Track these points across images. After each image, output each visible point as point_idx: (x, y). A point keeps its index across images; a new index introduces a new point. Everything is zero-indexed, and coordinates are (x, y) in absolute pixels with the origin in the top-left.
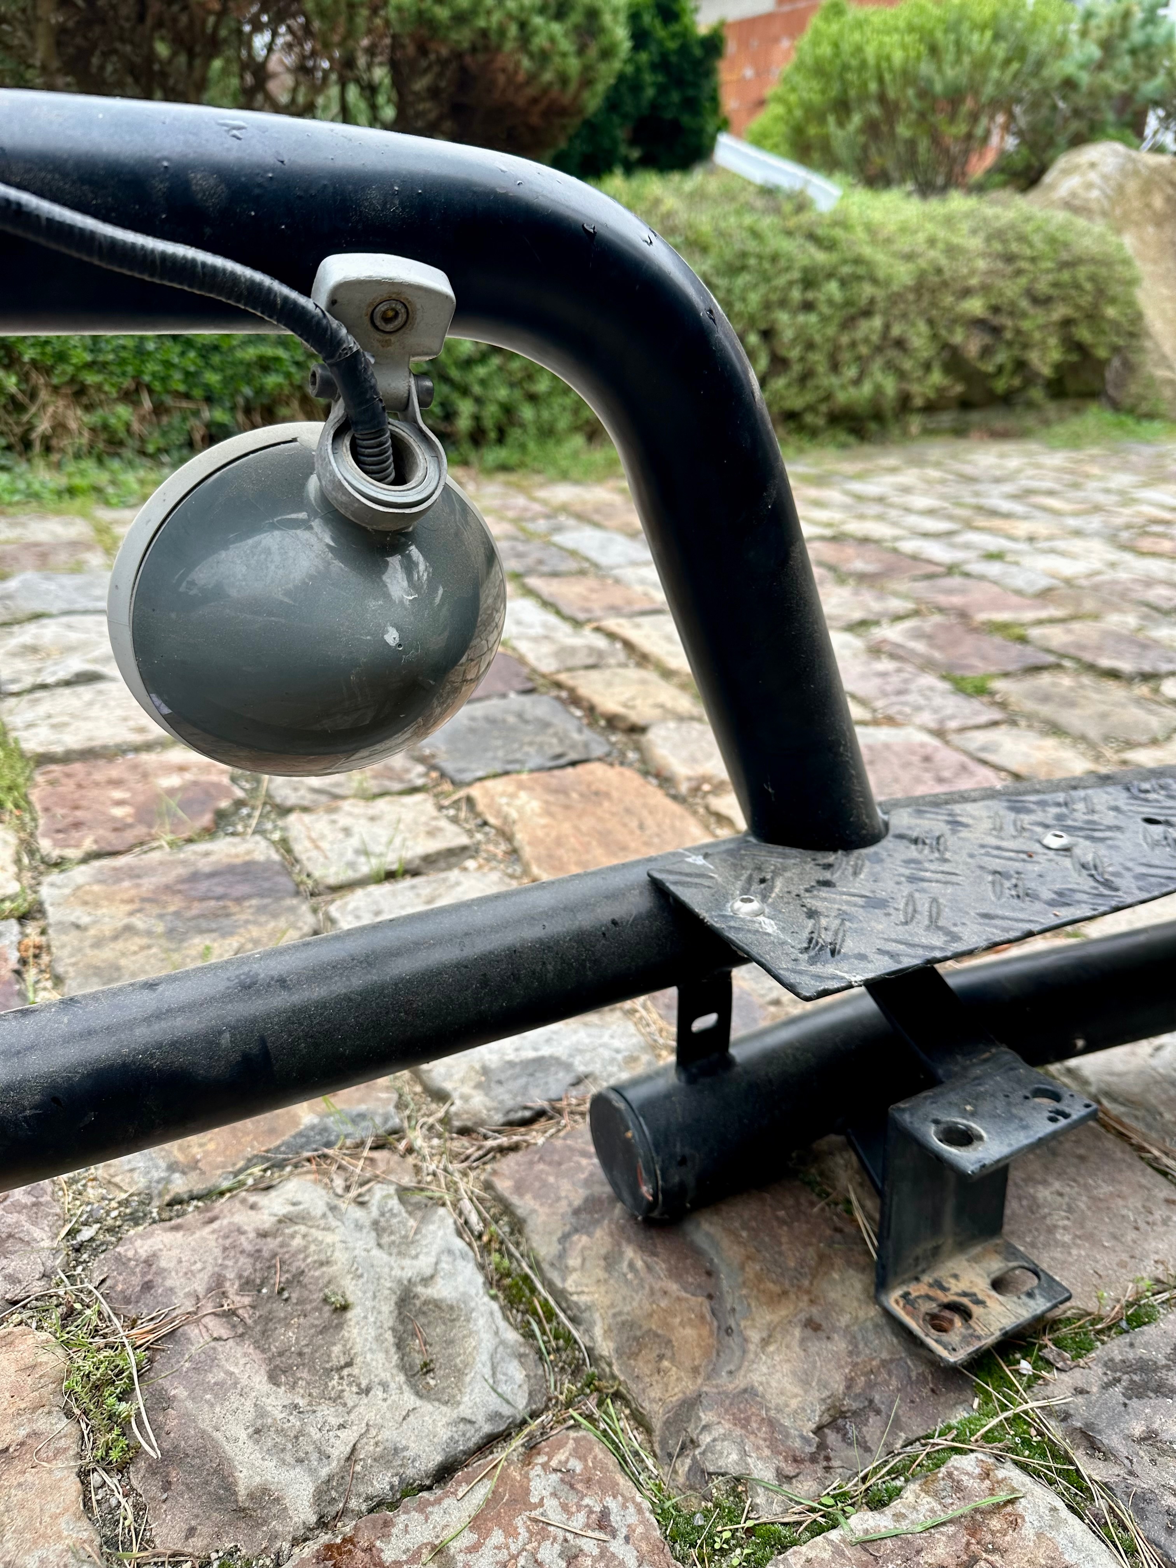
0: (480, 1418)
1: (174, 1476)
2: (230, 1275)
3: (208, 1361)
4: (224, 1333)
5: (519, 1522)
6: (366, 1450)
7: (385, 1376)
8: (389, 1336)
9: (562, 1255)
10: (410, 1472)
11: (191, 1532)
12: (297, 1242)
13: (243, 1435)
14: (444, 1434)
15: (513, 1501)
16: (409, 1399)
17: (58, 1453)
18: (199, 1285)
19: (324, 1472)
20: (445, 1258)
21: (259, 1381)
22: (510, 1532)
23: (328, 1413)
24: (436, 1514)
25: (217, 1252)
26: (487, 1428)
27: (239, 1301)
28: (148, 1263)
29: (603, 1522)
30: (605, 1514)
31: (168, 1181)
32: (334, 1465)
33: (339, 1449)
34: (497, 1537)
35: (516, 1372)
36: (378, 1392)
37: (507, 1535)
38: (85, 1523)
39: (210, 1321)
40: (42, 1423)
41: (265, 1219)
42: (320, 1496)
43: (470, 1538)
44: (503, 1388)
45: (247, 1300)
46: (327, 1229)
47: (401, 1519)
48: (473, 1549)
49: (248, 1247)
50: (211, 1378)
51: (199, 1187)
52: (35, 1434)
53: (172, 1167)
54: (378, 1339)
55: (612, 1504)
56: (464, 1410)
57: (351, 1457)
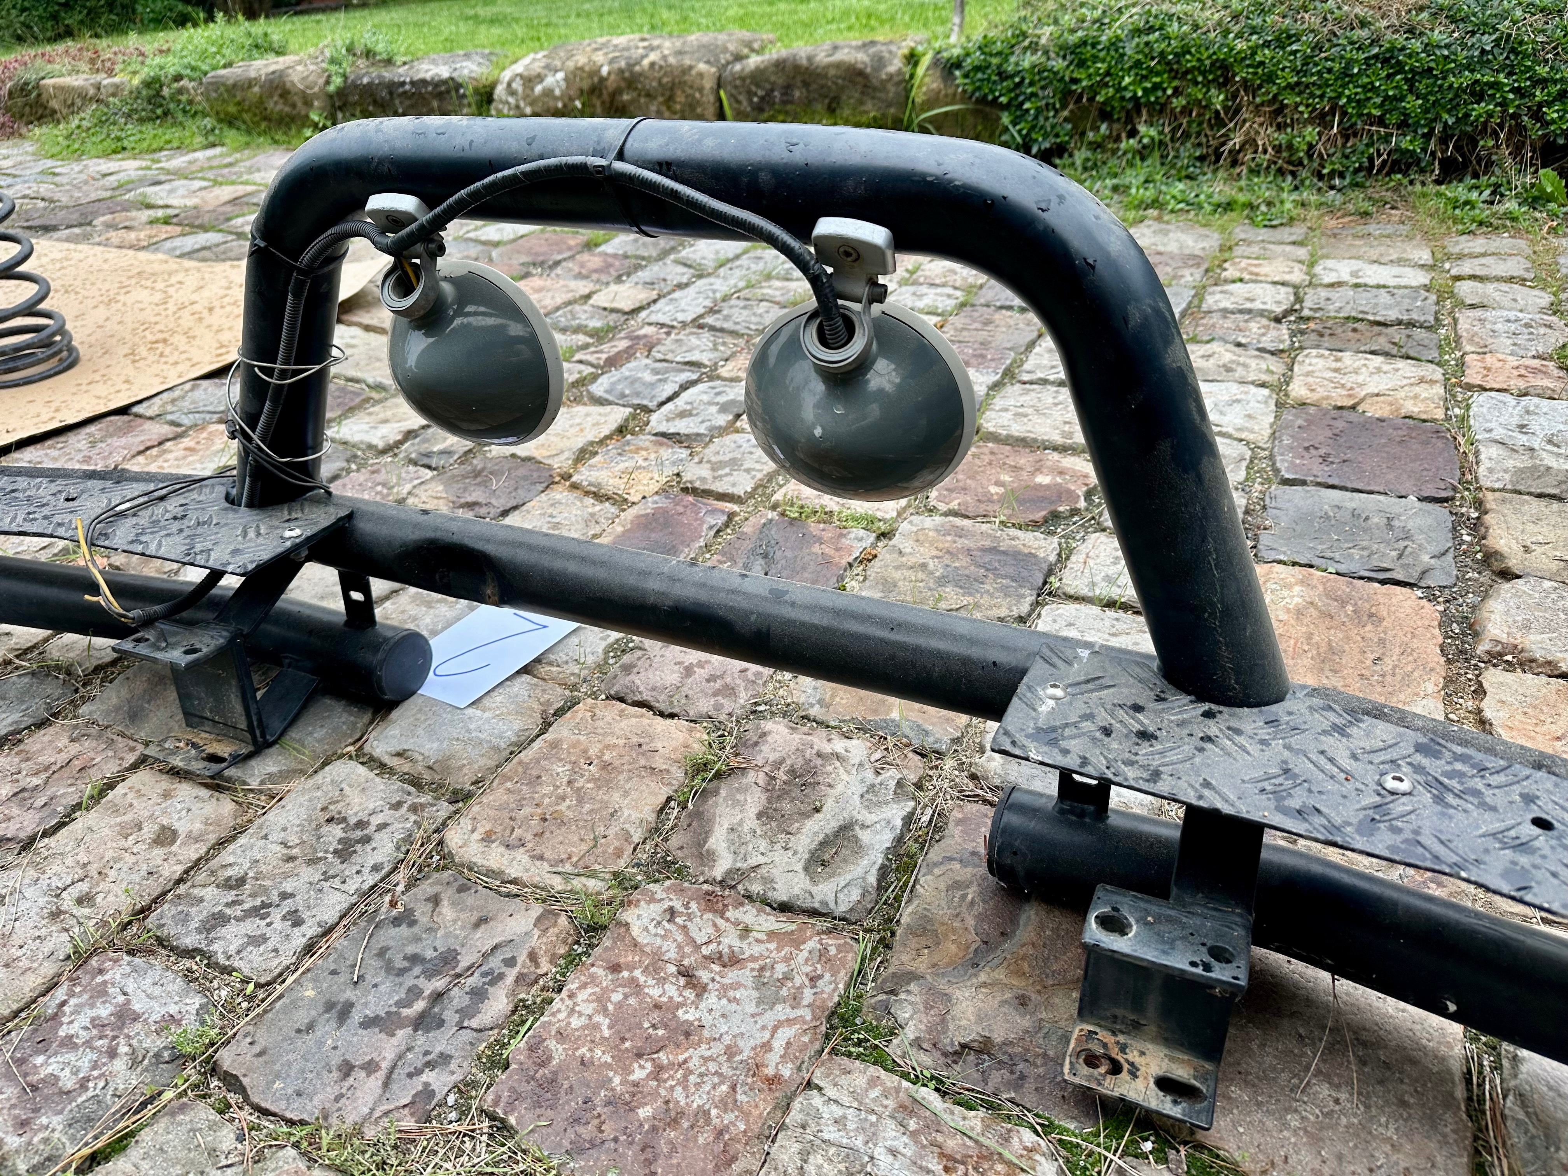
0: (818, 898)
1: (694, 824)
2: (789, 762)
3: (744, 790)
4: (761, 783)
5: (787, 949)
6: (763, 871)
7: (800, 849)
8: (821, 837)
9: (935, 865)
10: (770, 894)
11: (681, 848)
12: (830, 768)
13: (726, 826)
14: (796, 891)
15: (794, 940)
16: (799, 867)
17: (670, 784)
18: (772, 758)
19: (739, 865)
20: (883, 823)
21: (752, 811)
22: (778, 949)
23: (763, 845)
24: (762, 918)
25: (794, 748)
26: (817, 905)
27: (782, 776)
28: (764, 734)
29: (814, 979)
30: (820, 977)
31: (812, 706)
32: (744, 866)
33: (753, 861)
34: (772, 946)
35: (855, 895)
36: (790, 853)
37: (777, 949)
38: (654, 815)
39: (761, 775)
40: (673, 769)
41: (827, 748)
42: (729, 873)
43: (762, 936)
44: (841, 896)
45: (785, 778)
46: (848, 772)
47: (748, 907)
48: (758, 941)
49: (808, 756)
50: (738, 797)
51: (820, 717)
52: (668, 771)
53: (820, 702)
54: (816, 834)
55: (827, 976)
56: (814, 890)
57: (755, 868)
